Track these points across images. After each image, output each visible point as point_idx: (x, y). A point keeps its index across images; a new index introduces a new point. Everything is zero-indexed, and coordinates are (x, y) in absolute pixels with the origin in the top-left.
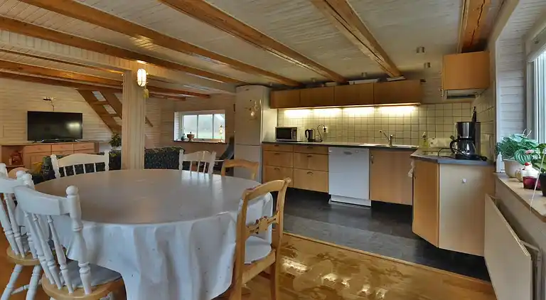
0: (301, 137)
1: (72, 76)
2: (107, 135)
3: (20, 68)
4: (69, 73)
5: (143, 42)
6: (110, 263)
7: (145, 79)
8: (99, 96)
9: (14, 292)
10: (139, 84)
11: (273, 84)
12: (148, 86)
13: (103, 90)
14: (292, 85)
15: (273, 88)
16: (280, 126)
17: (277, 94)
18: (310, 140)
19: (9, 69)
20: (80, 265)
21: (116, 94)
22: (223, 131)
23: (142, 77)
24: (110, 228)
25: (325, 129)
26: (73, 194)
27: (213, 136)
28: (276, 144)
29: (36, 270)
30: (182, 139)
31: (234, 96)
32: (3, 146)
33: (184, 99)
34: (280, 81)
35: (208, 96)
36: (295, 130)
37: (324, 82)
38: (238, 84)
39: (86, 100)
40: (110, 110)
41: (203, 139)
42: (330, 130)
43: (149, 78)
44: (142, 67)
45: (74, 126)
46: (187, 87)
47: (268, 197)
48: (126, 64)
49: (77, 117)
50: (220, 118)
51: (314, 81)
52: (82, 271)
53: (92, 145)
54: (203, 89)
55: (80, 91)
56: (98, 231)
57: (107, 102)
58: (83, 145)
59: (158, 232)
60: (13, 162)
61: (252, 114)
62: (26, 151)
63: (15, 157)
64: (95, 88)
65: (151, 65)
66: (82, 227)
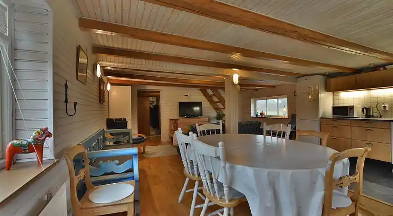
0: (358, 114)
1: (199, 82)
2: (214, 114)
3: (176, 80)
4: (196, 80)
5: (236, 57)
6: (239, 188)
7: (237, 80)
8: (210, 92)
9: (187, 191)
10: (234, 83)
11: (329, 73)
12: (239, 84)
13: (212, 88)
14: (349, 71)
15: (329, 76)
16: (335, 105)
17: (333, 80)
18: (367, 116)
20: (224, 185)
21: (218, 90)
22: (285, 110)
23: (236, 78)
24: (239, 167)
25: (385, 107)
26: (222, 146)
27: (278, 114)
28: (334, 119)
29: (197, 183)
30: (257, 116)
31: (295, 85)
32: (170, 119)
33: (256, 90)
34: (336, 70)
35: (274, 87)
36: (352, 108)
37: (384, 66)
38: (297, 76)
39: (204, 95)
40: (216, 99)
41: (271, 116)
42: (391, 107)
43: (240, 79)
44: (235, 72)
45: (197, 109)
46: (260, 82)
47: (346, 160)
48: (227, 71)
49: (199, 104)
50: (283, 101)
51: (372, 66)
52: (225, 189)
53: (207, 119)
54: (272, 83)
55: (200, 90)
56: (232, 168)
57: (214, 95)
59: (269, 174)
61: (310, 97)
62: (179, 122)
63: (175, 125)
64: (208, 88)
65: (241, 70)
66: (225, 165)
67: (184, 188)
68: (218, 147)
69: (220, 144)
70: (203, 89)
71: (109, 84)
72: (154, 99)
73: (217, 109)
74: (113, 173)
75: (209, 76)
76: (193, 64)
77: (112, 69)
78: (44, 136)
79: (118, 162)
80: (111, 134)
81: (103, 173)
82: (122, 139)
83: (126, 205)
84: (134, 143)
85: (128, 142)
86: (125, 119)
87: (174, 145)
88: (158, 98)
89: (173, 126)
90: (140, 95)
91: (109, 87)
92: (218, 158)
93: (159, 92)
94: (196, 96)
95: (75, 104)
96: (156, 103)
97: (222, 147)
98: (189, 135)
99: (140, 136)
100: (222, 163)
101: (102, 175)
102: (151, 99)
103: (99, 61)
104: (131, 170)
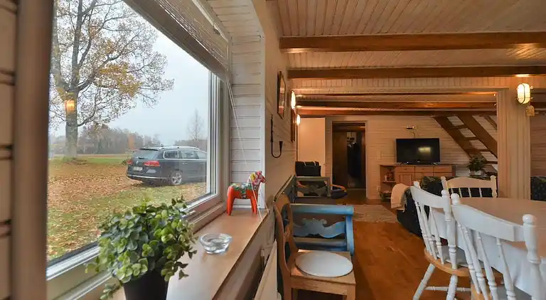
1: (436, 106)
2: (464, 159)
3: (395, 105)
7: (528, 95)
8: (456, 121)
9: (430, 288)
10: (521, 101)
12: (532, 103)
13: (460, 114)
19: (379, 107)
21: (474, 117)
23: (524, 92)
26: (531, 224)
29: (454, 279)
32: (381, 166)
39: (442, 126)
40: (467, 133)
43: (534, 93)
44: (523, 81)
45: (426, 150)
48: (502, 82)
49: (434, 143)
53: (449, 169)
55: (436, 118)
57: (464, 126)
58: (440, 167)
60: (388, 178)
62: (397, 170)
63: (389, 175)
64: (451, 113)
65: (537, 77)
66: (540, 261)
67: (424, 282)
68: (521, 223)
69: (527, 218)
70: (441, 117)
71: (298, 117)
72: (354, 135)
73: (470, 151)
74: (318, 236)
75: (461, 94)
76: (430, 77)
77: (304, 97)
78: (259, 180)
79: (325, 222)
80: (301, 182)
81: (307, 234)
82: (317, 190)
83: (344, 286)
84: (332, 197)
85: (325, 196)
86: (317, 163)
87: (392, 207)
88: (361, 133)
89: (386, 177)
90: (337, 130)
91: (298, 120)
92: (520, 245)
93: (364, 125)
94: (427, 128)
95: (281, 143)
96: (357, 140)
97: (530, 226)
98: (441, 195)
99: (336, 188)
100: (531, 257)
101: (306, 237)
102: (349, 135)
103: (293, 88)
104: (343, 237)
